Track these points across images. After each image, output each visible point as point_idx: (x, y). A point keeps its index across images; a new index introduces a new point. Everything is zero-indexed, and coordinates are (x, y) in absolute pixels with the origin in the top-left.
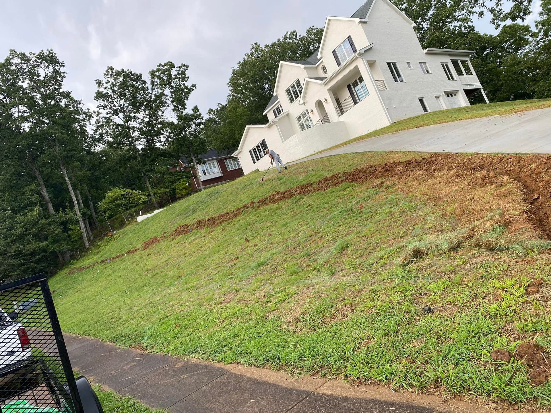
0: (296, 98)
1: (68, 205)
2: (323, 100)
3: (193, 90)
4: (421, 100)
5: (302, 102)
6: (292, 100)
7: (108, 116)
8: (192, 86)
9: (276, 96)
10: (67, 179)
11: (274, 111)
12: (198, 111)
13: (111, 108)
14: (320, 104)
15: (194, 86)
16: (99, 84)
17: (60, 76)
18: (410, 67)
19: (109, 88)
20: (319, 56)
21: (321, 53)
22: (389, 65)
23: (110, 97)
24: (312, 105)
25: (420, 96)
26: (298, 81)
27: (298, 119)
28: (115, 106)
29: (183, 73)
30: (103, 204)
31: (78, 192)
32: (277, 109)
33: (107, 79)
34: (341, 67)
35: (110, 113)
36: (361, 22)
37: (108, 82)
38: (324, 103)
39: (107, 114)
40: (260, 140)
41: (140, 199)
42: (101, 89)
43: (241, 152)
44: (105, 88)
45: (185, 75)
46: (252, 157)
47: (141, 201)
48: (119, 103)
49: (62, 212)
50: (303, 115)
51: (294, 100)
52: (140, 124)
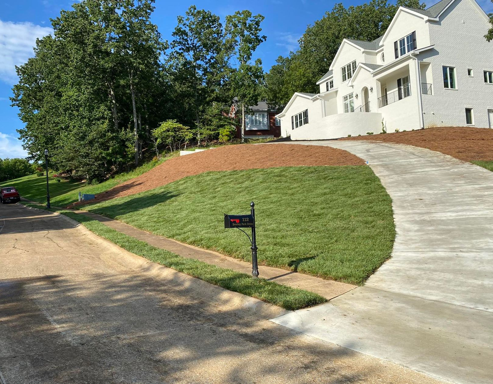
0: (348, 78)
1: (129, 126)
2: (369, 89)
3: (262, 41)
4: (468, 111)
5: (350, 84)
6: (344, 79)
7: (180, 51)
8: (263, 37)
9: (332, 70)
10: (134, 103)
11: (327, 83)
12: (261, 64)
13: (184, 45)
14: (366, 91)
15: (264, 37)
16: (180, 21)
17: (150, 9)
18: (469, 74)
19: (187, 25)
20: (380, 44)
21: (384, 41)
22: (445, 68)
23: (186, 35)
24: (358, 90)
25: (469, 107)
26: (355, 62)
27: (345, 98)
28: (188, 44)
29: (257, 23)
30: (156, 132)
31: (140, 116)
32: (330, 82)
33: (188, 17)
34: (398, 59)
35: (183, 49)
36: (429, 21)
37: (188, 19)
38: (369, 91)
39: (180, 49)
40: (304, 109)
41: (187, 135)
42: (181, 26)
43: (284, 115)
44: (184, 25)
45: (259, 26)
46: (293, 123)
47: (187, 138)
48: (192, 41)
49: (124, 130)
50: (350, 96)
51: (346, 80)
52: (207, 64)
